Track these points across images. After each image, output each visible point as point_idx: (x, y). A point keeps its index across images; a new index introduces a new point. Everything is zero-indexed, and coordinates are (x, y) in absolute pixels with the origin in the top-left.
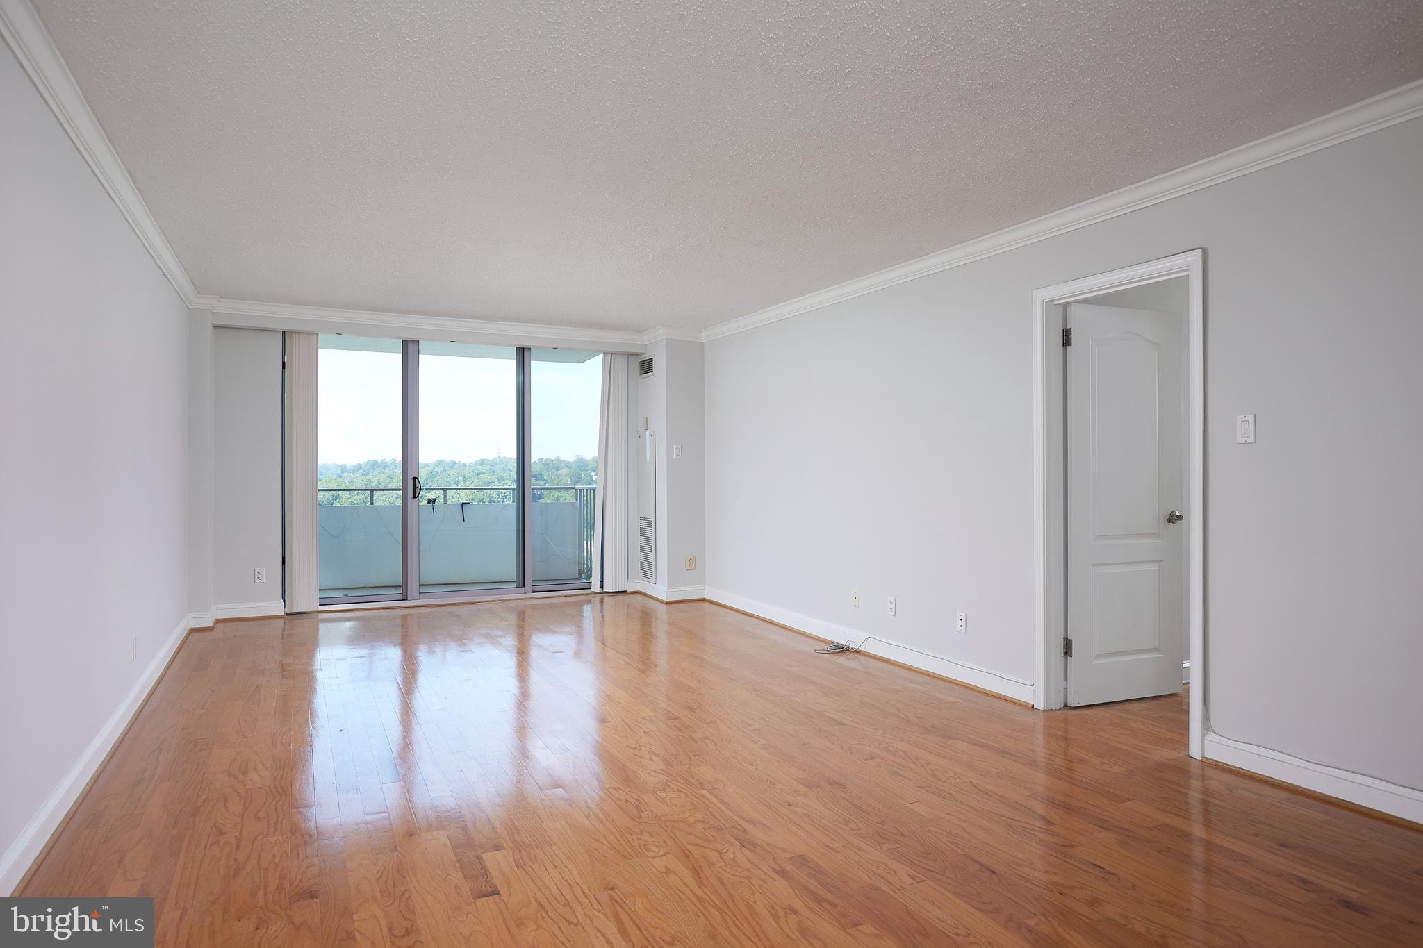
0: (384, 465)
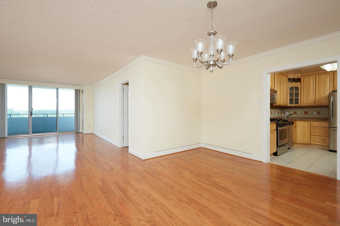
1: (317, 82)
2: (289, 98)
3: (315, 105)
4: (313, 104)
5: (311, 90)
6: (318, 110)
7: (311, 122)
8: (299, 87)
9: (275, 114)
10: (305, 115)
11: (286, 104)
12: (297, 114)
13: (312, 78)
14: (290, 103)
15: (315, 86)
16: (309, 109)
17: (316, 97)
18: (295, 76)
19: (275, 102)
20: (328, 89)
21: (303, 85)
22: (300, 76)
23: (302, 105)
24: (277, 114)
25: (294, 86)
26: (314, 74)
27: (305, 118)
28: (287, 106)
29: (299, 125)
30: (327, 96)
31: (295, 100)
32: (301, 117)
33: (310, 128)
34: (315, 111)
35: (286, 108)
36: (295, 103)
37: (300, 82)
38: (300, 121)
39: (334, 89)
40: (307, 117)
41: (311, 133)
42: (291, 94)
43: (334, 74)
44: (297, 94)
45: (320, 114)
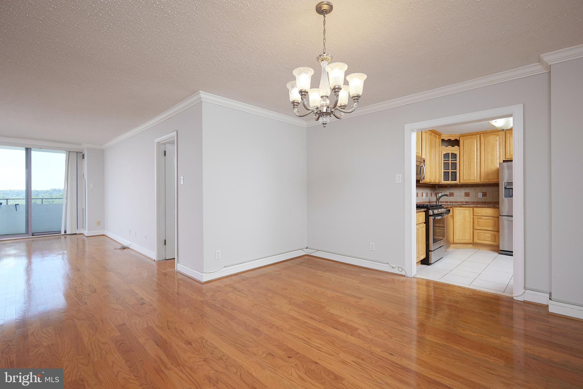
0: (59, 191)
1: (483, 147)
2: (443, 171)
3: (480, 183)
4: (477, 181)
5: (474, 159)
6: (484, 189)
7: (474, 208)
8: (457, 153)
9: (422, 196)
10: (466, 197)
11: (439, 181)
12: (455, 195)
13: (476, 140)
14: (444, 179)
15: (480, 153)
16: (471, 188)
17: (481, 170)
18: (452, 136)
19: (422, 177)
20: (497, 157)
21: (463, 150)
22: (458, 135)
23: (461, 182)
24: (425, 197)
25: (450, 152)
26: (478, 134)
27: (466, 202)
28: (441, 184)
29: (458, 213)
30: (496, 169)
31: (452, 173)
32: (461, 201)
33: (473, 218)
34: (479, 192)
35: (438, 187)
36: (452, 179)
37: (459, 146)
38: (459, 208)
39: (506, 158)
40: (469, 201)
41: (474, 226)
42: (446, 164)
43: (506, 135)
44: (454, 165)
45: (487, 196)
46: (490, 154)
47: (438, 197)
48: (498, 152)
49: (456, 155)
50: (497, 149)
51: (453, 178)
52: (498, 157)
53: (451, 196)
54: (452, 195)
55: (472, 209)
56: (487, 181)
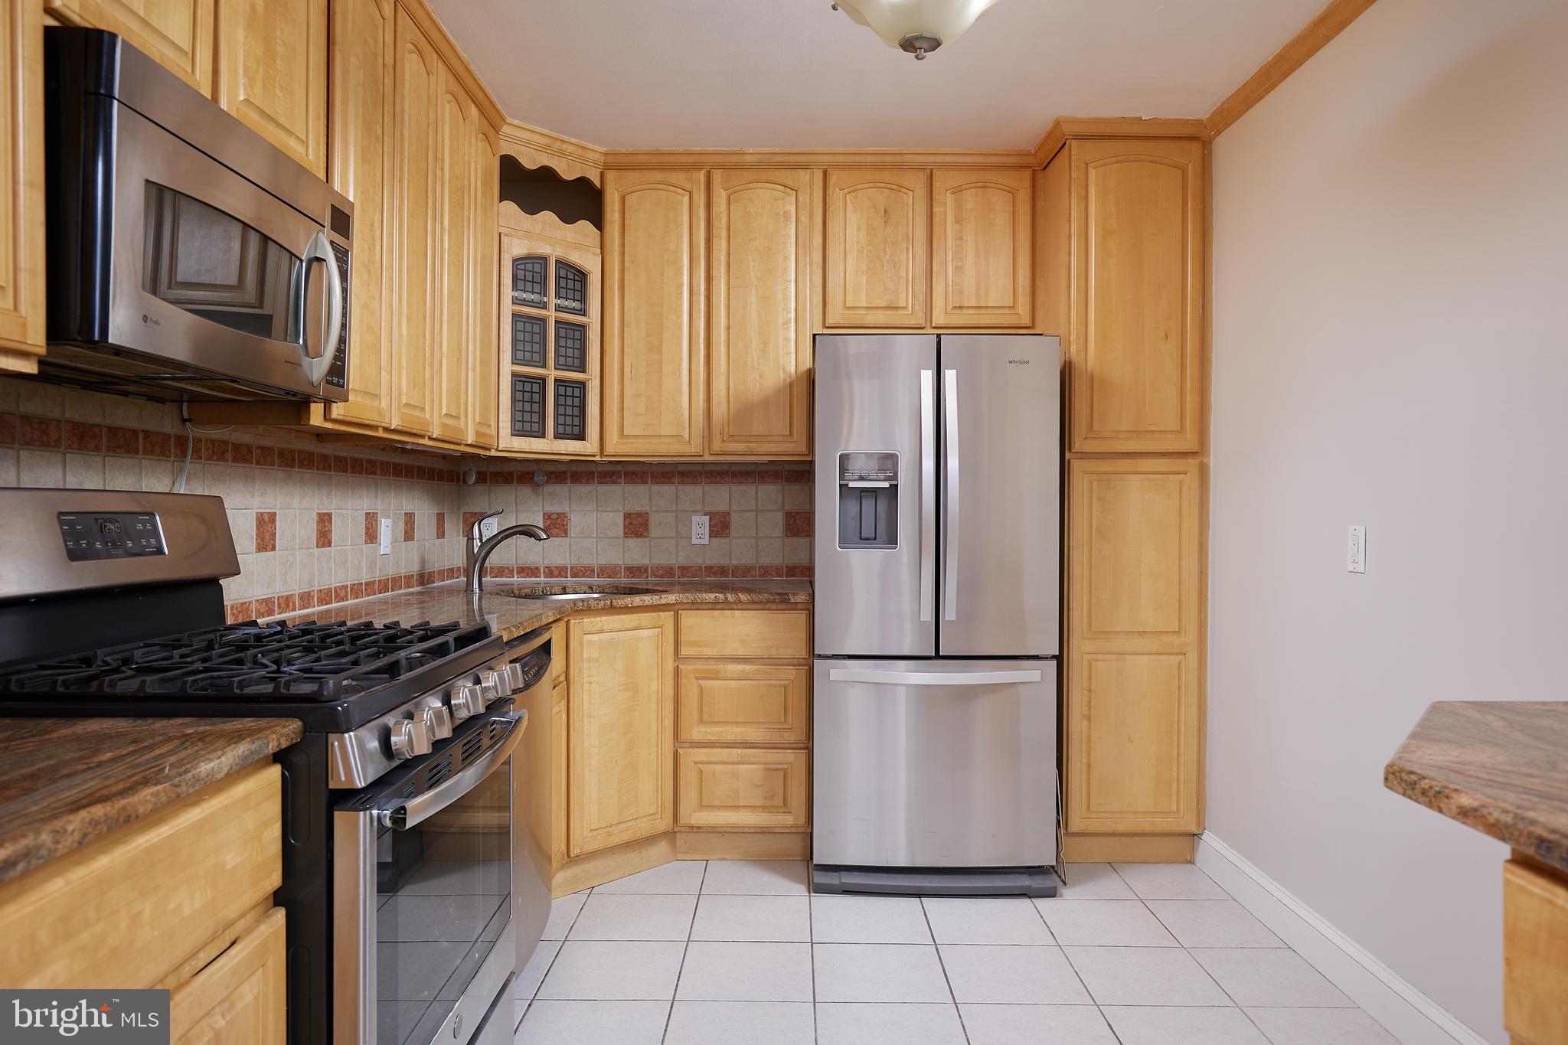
1: (720, 245)
2: (507, 368)
3: (707, 458)
4: (695, 447)
5: (680, 316)
6: (720, 496)
7: (683, 614)
8: (590, 263)
9: (372, 536)
10: (632, 542)
11: (478, 434)
12: (573, 530)
13: (686, 199)
14: (513, 420)
15: (709, 280)
16: (656, 488)
17: (714, 393)
18: (562, 154)
19: (318, 368)
20: (789, 312)
21: (623, 254)
22: (597, 156)
23: (610, 448)
24: (394, 541)
25: (552, 251)
26: (696, 167)
27: (632, 571)
28: (493, 453)
29: (595, 654)
30: (785, 380)
31: (562, 390)
32: (603, 561)
33: (677, 672)
34: (696, 512)
35: (482, 478)
36: (561, 429)
37: (599, 223)
38: (604, 618)
39: (830, 321)
40: (646, 562)
41: (683, 723)
42: (528, 327)
43: (830, 192)
44: (574, 336)
45: (733, 533)
46: (754, 290)
47: (477, 543)
48: (793, 285)
49: (581, 276)
50: (786, 269)
51: (569, 420)
52: (793, 315)
53: (555, 531)
54: (556, 526)
55: (671, 620)
56: (740, 447)
